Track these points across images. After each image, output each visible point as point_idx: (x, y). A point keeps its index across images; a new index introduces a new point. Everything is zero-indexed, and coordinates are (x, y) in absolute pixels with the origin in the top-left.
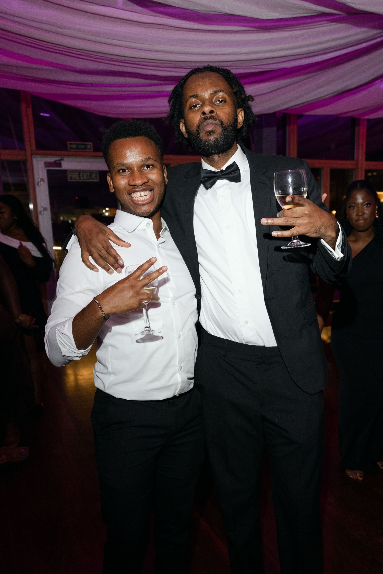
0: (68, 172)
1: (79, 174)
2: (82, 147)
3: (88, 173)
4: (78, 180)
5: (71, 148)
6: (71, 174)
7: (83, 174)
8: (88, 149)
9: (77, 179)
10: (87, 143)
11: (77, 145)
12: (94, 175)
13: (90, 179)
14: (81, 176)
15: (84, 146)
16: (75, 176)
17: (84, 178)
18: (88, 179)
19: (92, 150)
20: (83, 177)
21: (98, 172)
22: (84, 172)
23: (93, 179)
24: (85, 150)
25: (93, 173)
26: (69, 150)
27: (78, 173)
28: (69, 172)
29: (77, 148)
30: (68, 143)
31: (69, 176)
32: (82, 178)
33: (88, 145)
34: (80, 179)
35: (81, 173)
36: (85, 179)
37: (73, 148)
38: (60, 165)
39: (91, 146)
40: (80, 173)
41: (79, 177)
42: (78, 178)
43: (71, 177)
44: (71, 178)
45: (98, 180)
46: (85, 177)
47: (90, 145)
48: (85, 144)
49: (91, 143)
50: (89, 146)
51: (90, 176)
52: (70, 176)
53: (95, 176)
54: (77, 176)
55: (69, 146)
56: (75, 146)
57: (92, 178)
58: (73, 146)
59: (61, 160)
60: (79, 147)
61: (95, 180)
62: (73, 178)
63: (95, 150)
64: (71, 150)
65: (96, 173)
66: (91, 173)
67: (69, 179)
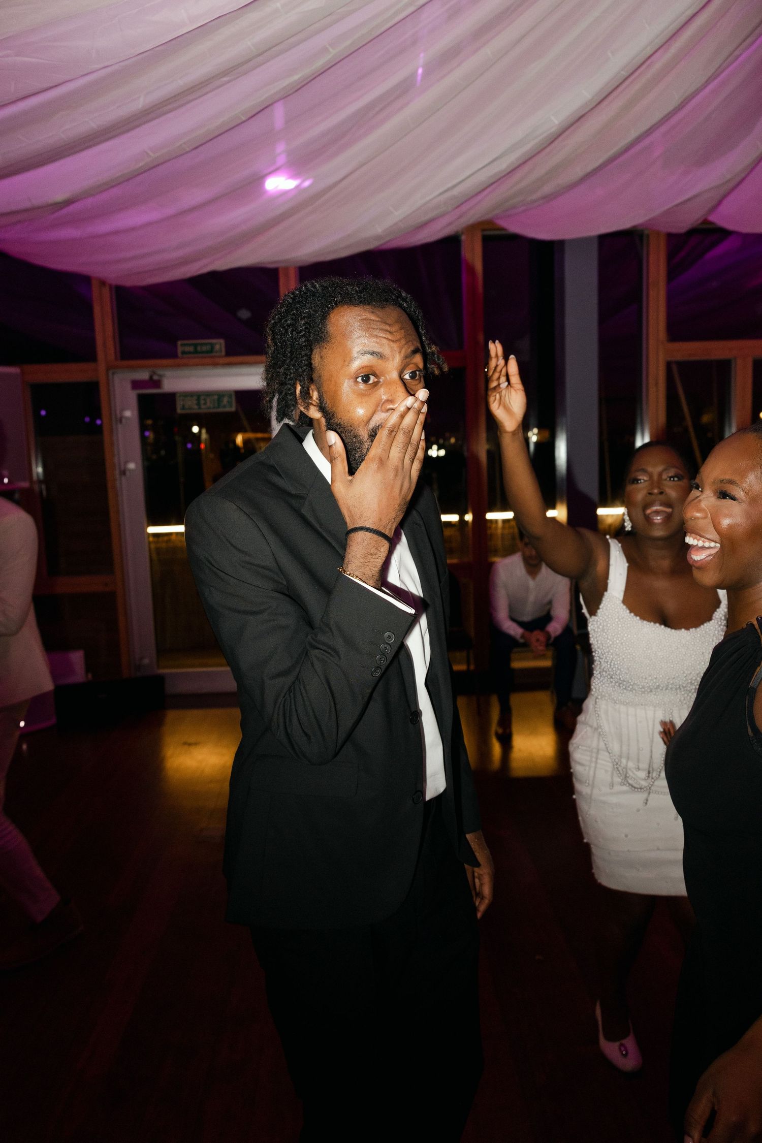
0: (177, 395)
1: (198, 399)
2: (204, 348)
3: (216, 397)
4: (196, 409)
5: (183, 353)
6: (183, 400)
7: (204, 400)
8: (217, 352)
9: (193, 409)
10: (214, 341)
11: (195, 345)
12: (225, 400)
13: (219, 407)
14: (202, 402)
15: (209, 347)
16: (190, 403)
18: (214, 408)
19: (223, 353)
20: (205, 404)
21: (234, 394)
22: (208, 396)
23: (225, 406)
24: (210, 355)
25: (224, 396)
26: (180, 354)
27: (195, 398)
28: (180, 396)
29: (196, 352)
30: (179, 343)
31: (179, 403)
32: (203, 407)
33: (216, 344)
34: (200, 408)
35: (202, 397)
36: (209, 408)
37: (190, 353)
38: (157, 384)
39: (221, 345)
40: (199, 396)
41: (198, 404)
42: (196, 407)
43: (183, 406)
44: (183, 408)
45: (234, 409)
46: (208, 404)
47: (219, 344)
48: (211, 344)
49: (222, 341)
50: (217, 347)
51: (219, 401)
52: (182, 403)
53: (228, 402)
54: (195, 402)
55: (180, 349)
56: (191, 349)
57: (222, 405)
58: (187, 349)
59: (161, 376)
60: (199, 348)
61: (227, 409)
62: (187, 407)
63: (230, 352)
64: (185, 356)
65: (230, 396)
66: (220, 395)
67: (181, 410)
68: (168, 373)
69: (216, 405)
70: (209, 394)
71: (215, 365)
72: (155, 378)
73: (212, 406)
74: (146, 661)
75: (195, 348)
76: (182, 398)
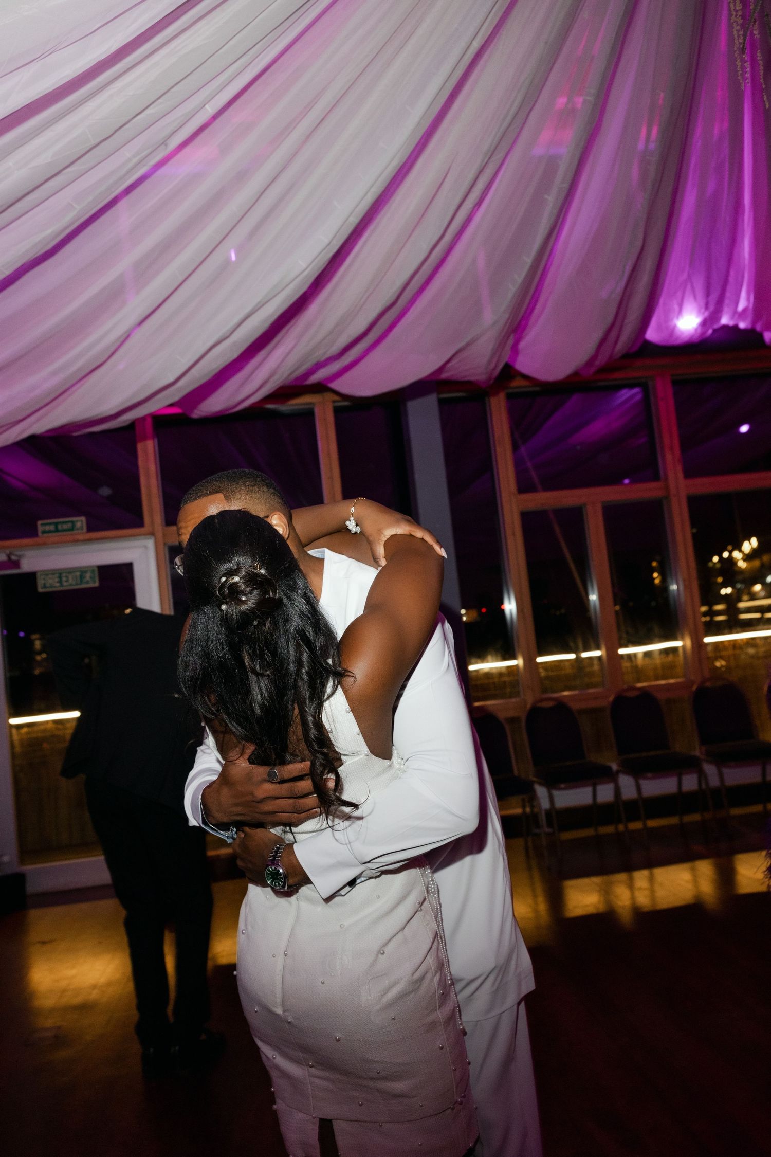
0: (38, 574)
1: (60, 577)
2: (65, 526)
3: (78, 574)
4: (57, 587)
5: (44, 532)
6: (44, 579)
7: (66, 576)
8: (78, 529)
9: (55, 587)
10: (74, 519)
11: (56, 524)
12: (88, 576)
13: (81, 583)
14: (64, 579)
15: (70, 525)
16: (51, 581)
17: (70, 584)
18: (77, 584)
19: (85, 530)
20: (67, 581)
21: (96, 569)
22: (70, 573)
23: (87, 582)
24: (72, 532)
25: (86, 572)
26: (40, 534)
27: (57, 575)
28: (41, 575)
29: (57, 530)
30: (39, 523)
31: (40, 582)
32: (65, 584)
33: (77, 521)
34: (62, 585)
35: (64, 575)
36: (71, 585)
37: (50, 532)
38: (16, 564)
40: (60, 574)
41: (60, 582)
42: (58, 585)
43: (45, 584)
44: (45, 586)
45: (97, 584)
46: (71, 581)
47: (81, 521)
48: (72, 522)
49: (83, 519)
50: (78, 525)
51: (82, 577)
52: (43, 582)
53: (91, 578)
54: (57, 580)
55: (40, 529)
56: (52, 528)
57: (85, 580)
58: (47, 528)
59: (20, 556)
60: (60, 527)
61: (91, 585)
62: (48, 585)
63: (90, 529)
64: (46, 535)
65: (93, 571)
66: (83, 571)
67: (42, 588)
68: (29, 553)
69: (79, 581)
70: (70, 571)
71: (76, 542)
72: (13, 558)
73: (74, 583)
74: (6, 859)
75: (56, 527)
76: (43, 577)
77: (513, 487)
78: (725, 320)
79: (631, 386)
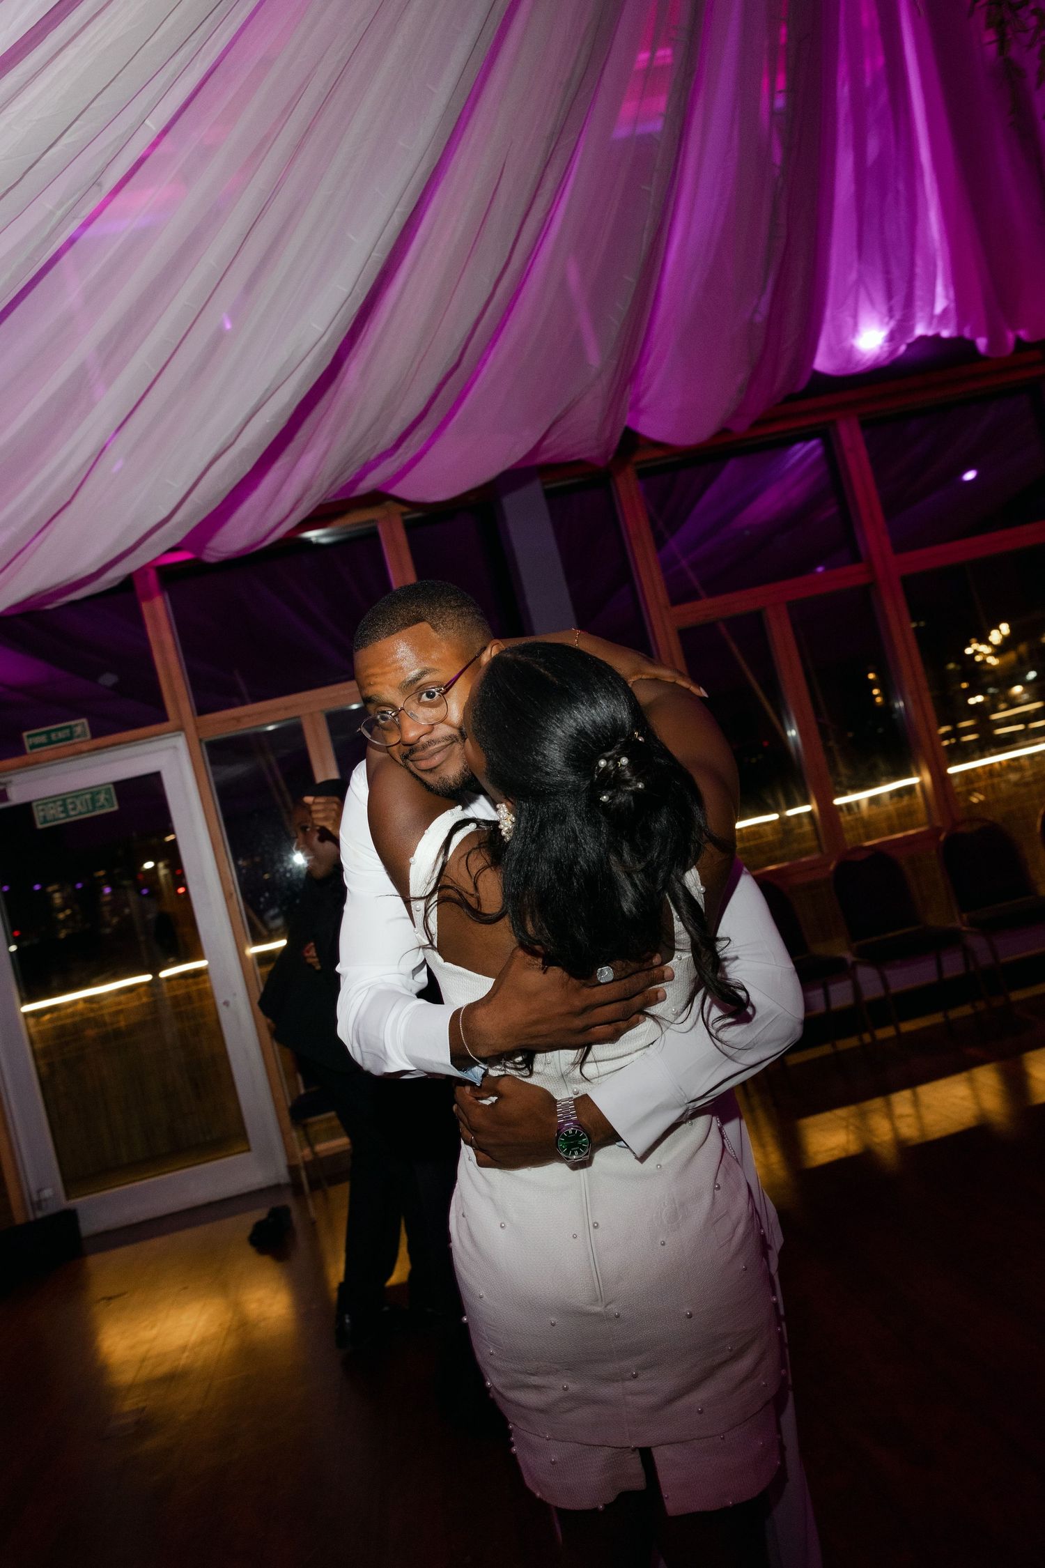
0: (34, 804)
1: (64, 805)
2: (61, 735)
3: (88, 796)
4: (62, 819)
5: (33, 747)
6: (43, 810)
7: (73, 803)
8: (79, 736)
9: (59, 819)
10: (72, 723)
11: (48, 733)
12: (102, 797)
13: (94, 810)
14: (70, 807)
15: (67, 731)
16: (52, 812)
17: (79, 812)
18: (89, 812)
19: (89, 736)
20: (74, 809)
21: (111, 786)
22: (77, 797)
23: (102, 807)
24: (71, 742)
25: (98, 793)
26: (28, 751)
27: (59, 803)
28: (38, 806)
29: (50, 742)
30: (25, 734)
31: (38, 815)
32: (72, 813)
33: (76, 725)
34: (68, 816)
35: (69, 801)
36: (81, 813)
37: (40, 745)
38: (3, 796)
39: (83, 727)
40: (64, 800)
41: (65, 811)
42: (62, 815)
43: (45, 817)
44: (45, 820)
45: (116, 808)
46: (79, 807)
47: (81, 725)
48: (70, 727)
49: (84, 721)
50: (79, 730)
51: (93, 800)
52: (42, 814)
53: (106, 799)
54: (60, 809)
55: (27, 743)
56: (43, 739)
57: (98, 804)
58: (37, 740)
59: (5, 784)
60: (53, 736)
61: (108, 810)
62: (48, 818)
63: (95, 734)
64: (36, 750)
65: (108, 791)
66: (94, 792)
67: (41, 824)
68: (17, 778)
69: (91, 808)
70: (77, 794)
71: (79, 753)
73: (84, 810)
74: (47, 1193)
75: (49, 738)
76: (40, 807)
77: (663, 597)
78: (920, 330)
79: (806, 438)
